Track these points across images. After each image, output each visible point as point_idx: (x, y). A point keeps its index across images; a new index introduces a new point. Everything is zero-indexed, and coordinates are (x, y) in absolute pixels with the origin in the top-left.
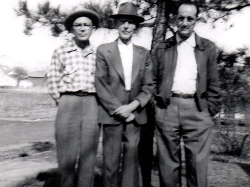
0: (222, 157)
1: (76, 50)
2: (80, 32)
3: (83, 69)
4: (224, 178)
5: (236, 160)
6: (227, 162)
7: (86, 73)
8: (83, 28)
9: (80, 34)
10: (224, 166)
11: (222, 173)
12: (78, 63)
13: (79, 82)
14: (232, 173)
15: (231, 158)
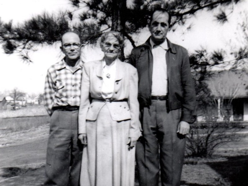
0: (191, 160)
1: (65, 68)
2: (70, 52)
3: (71, 84)
4: (196, 179)
5: (204, 160)
6: (196, 163)
7: (73, 88)
8: (73, 47)
9: (69, 53)
10: (194, 168)
11: (193, 175)
12: (66, 79)
13: (67, 97)
14: (202, 174)
15: (198, 159)
